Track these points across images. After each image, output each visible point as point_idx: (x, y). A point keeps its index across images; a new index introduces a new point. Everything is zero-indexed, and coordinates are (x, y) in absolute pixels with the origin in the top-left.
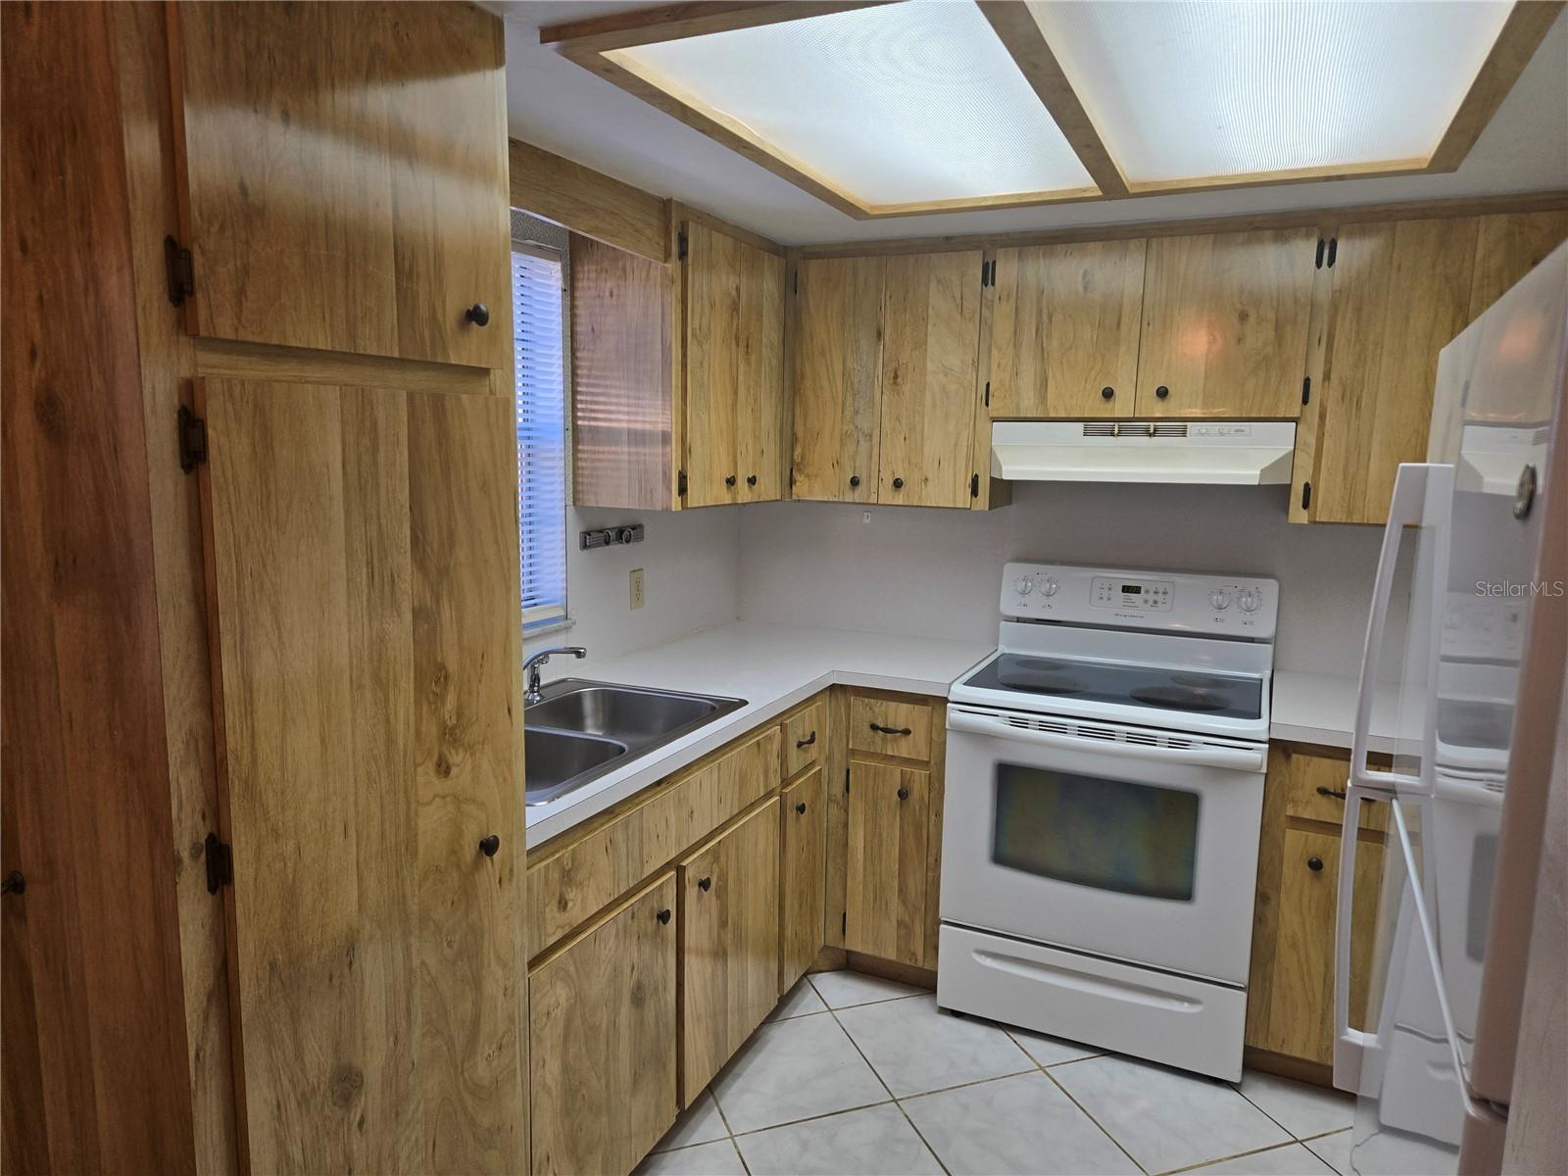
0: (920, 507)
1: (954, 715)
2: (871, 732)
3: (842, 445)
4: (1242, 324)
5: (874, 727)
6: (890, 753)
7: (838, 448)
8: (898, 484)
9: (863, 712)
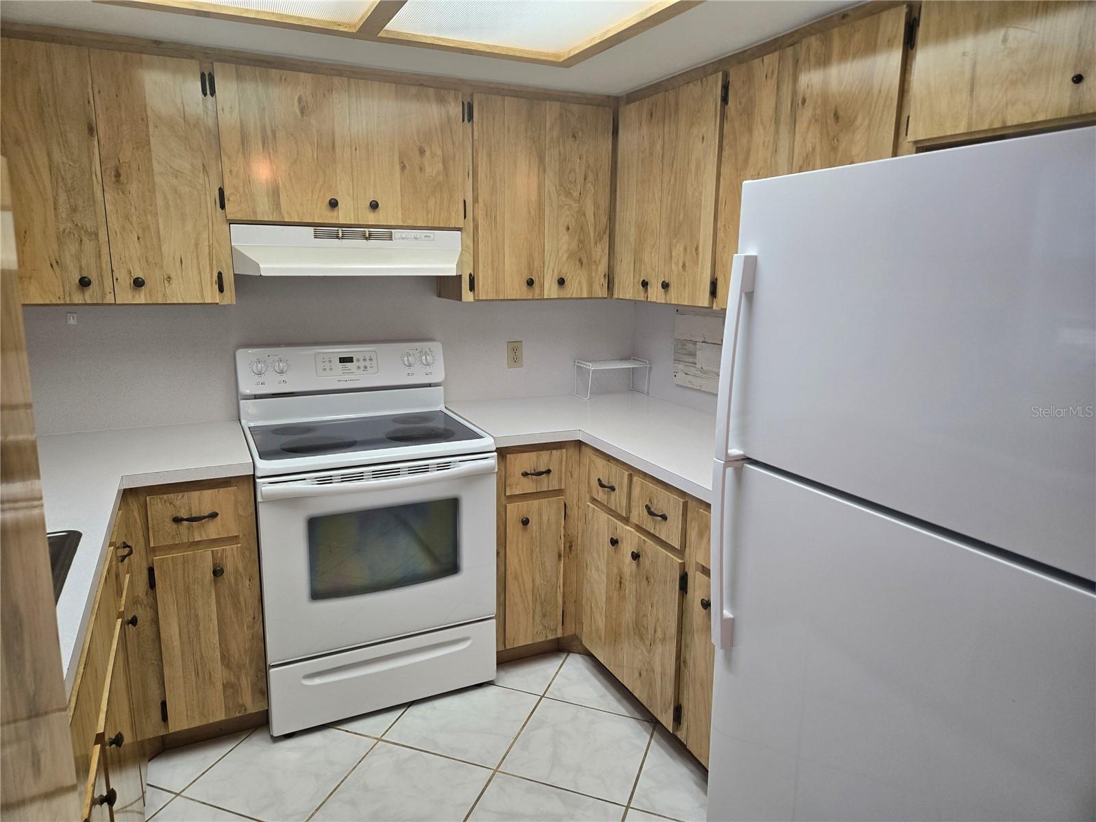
0: (166, 304)
1: (264, 488)
2: (175, 526)
3: (61, 244)
4: (422, 157)
5: (177, 520)
6: (197, 539)
7: (55, 246)
8: (138, 283)
9: (159, 508)
